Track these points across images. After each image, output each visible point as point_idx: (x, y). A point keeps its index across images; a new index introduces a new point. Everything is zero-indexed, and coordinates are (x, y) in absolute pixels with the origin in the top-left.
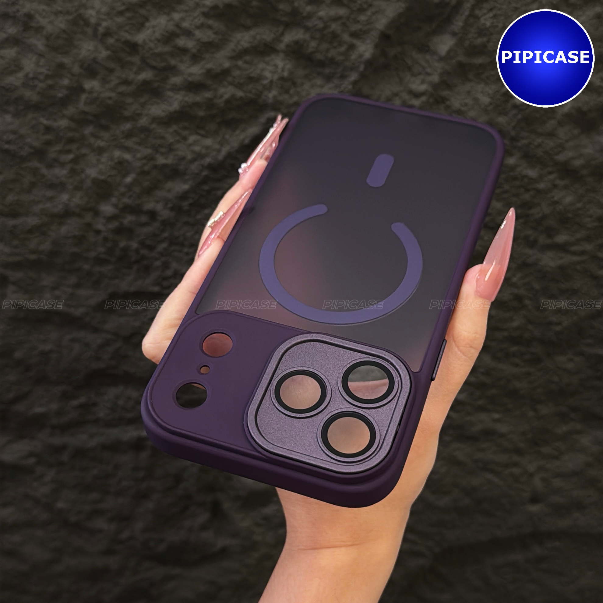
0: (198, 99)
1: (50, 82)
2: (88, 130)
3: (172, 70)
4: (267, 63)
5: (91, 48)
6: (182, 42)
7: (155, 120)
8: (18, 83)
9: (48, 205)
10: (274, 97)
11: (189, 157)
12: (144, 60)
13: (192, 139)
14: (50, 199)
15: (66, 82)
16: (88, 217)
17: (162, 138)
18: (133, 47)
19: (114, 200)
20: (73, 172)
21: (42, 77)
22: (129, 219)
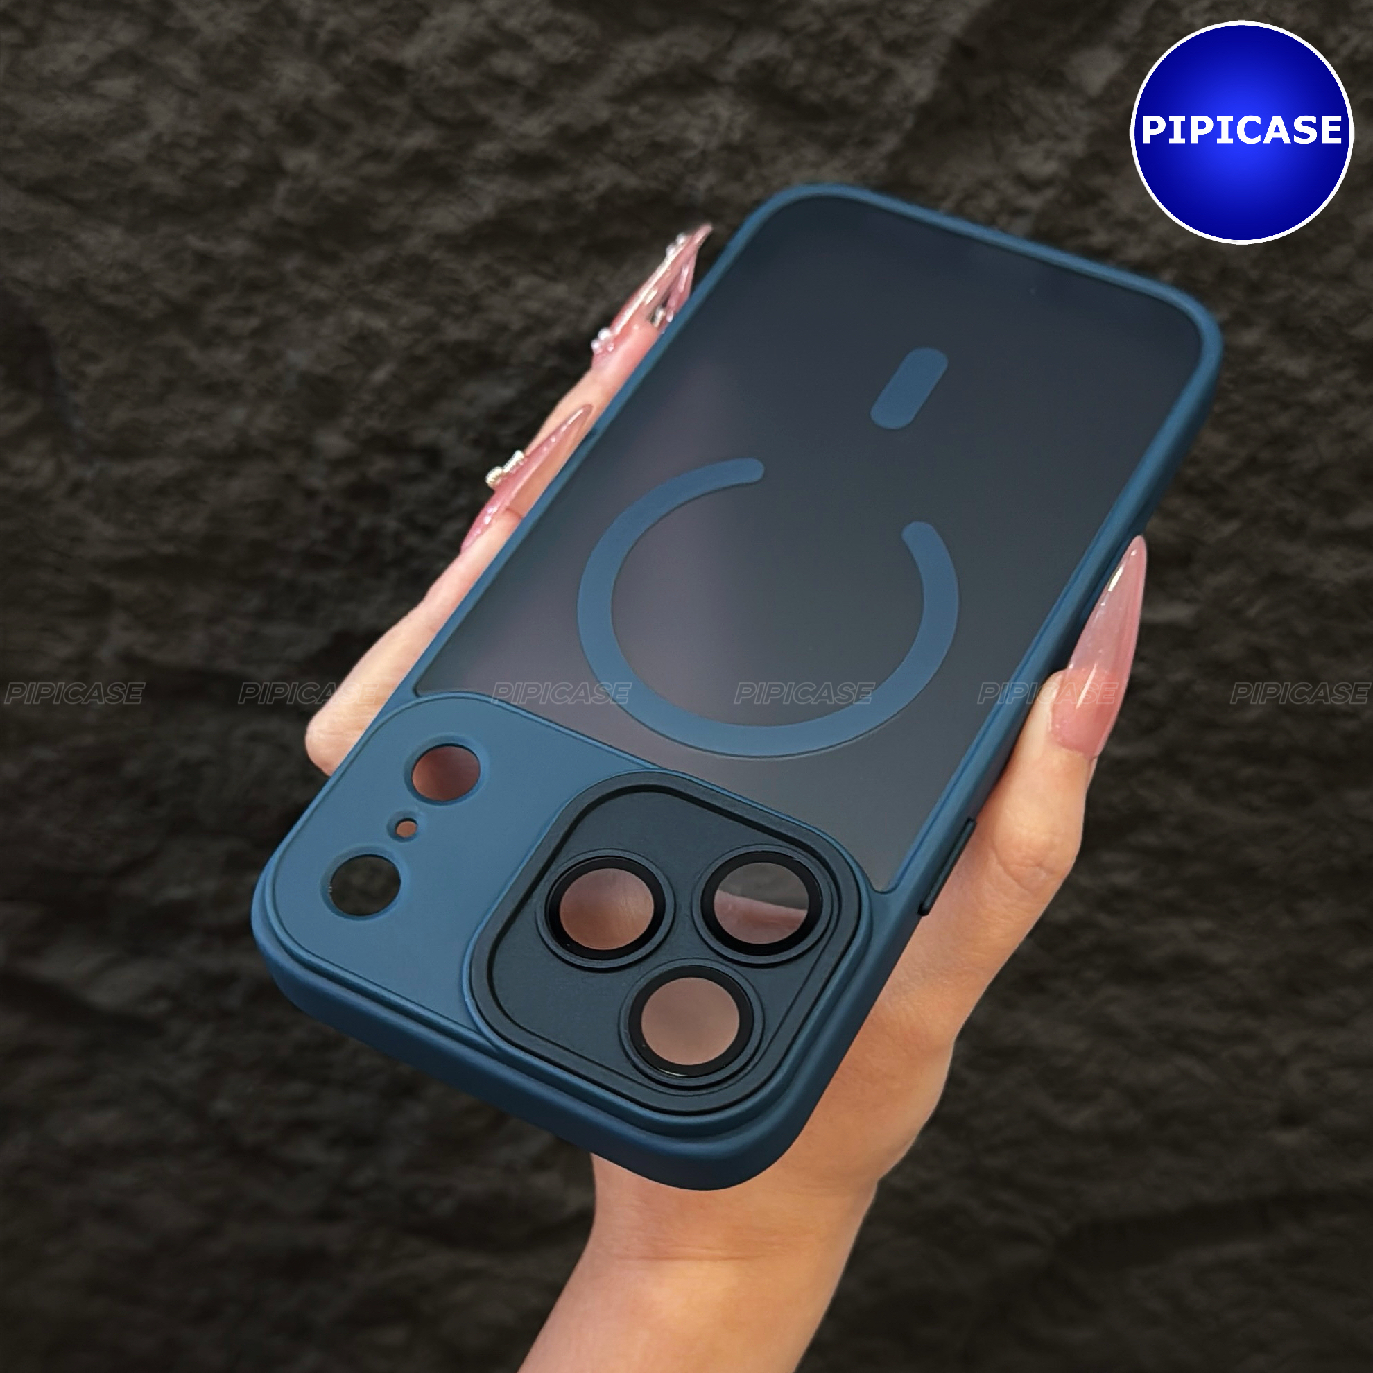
0: (537, 192)
1: (209, 154)
2: (292, 263)
3: (481, 126)
4: (694, 112)
5: (301, 77)
6: (503, 62)
7: (442, 239)
8: (138, 155)
9: (201, 433)
10: (711, 189)
11: (517, 323)
12: (418, 105)
13: (523, 283)
14: (207, 418)
15: (243, 153)
16: (290, 461)
17: (457, 282)
18: (395, 75)
19: (347, 422)
20: (258, 358)
21: (190, 142)
22: (380, 465)
